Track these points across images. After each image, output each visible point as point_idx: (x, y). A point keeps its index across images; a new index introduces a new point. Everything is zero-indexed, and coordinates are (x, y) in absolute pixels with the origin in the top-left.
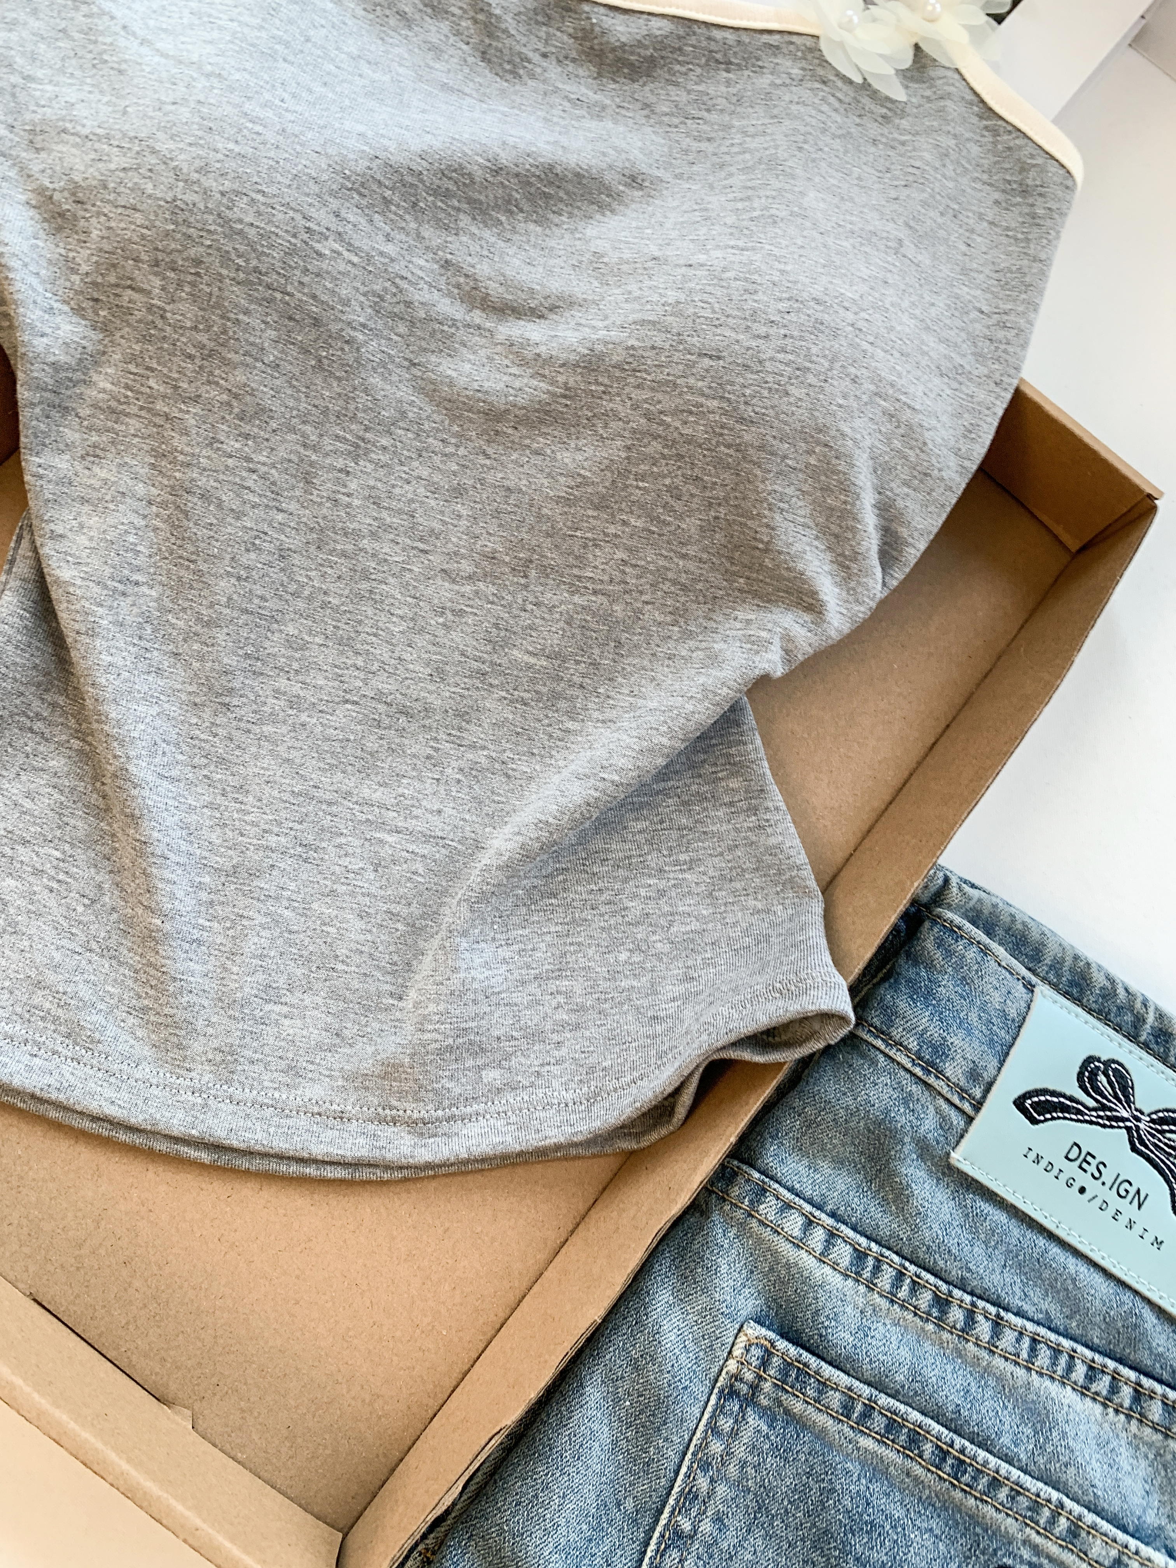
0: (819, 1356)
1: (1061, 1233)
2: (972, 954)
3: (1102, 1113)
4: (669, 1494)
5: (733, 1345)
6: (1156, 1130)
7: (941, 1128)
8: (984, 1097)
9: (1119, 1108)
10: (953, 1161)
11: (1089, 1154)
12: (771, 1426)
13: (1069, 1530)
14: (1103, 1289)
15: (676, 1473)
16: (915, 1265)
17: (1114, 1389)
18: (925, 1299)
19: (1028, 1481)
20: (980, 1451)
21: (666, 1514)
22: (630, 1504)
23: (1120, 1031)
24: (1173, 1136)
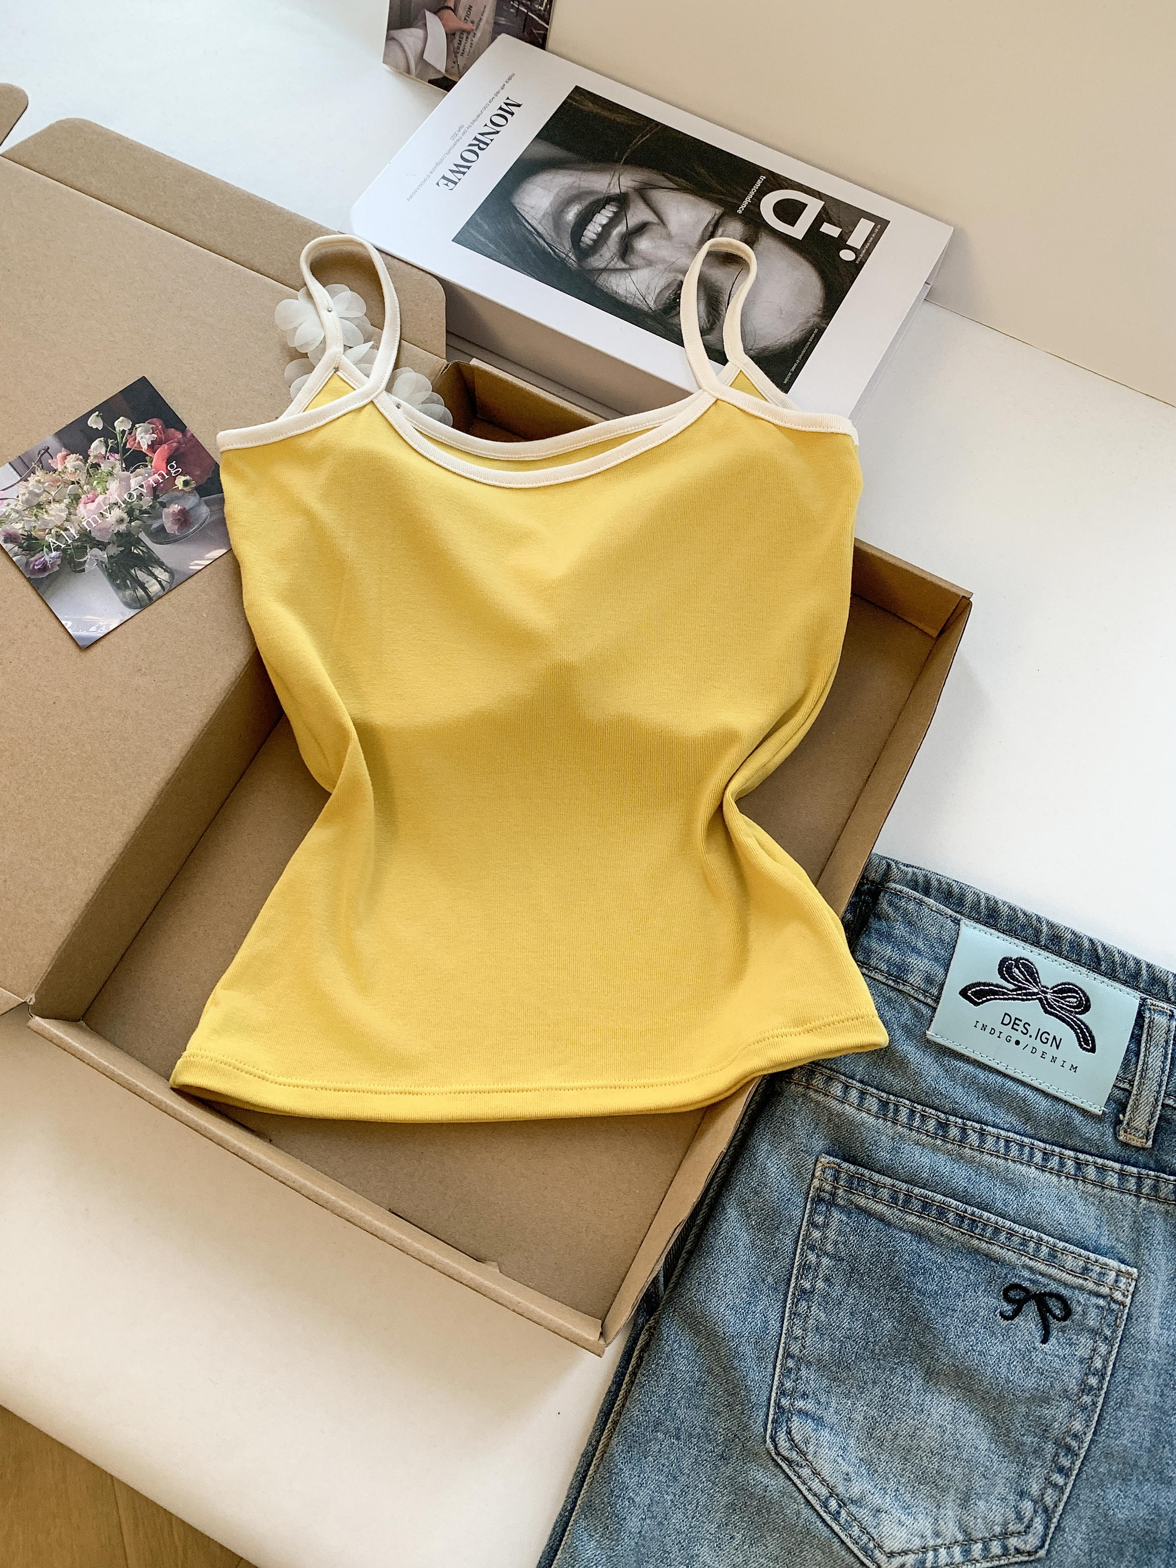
0: (869, 1169)
1: (1010, 1072)
2: (911, 906)
3: (1020, 992)
4: (792, 1268)
5: (815, 1169)
6: (1059, 997)
7: (916, 1017)
8: (940, 993)
9: (1031, 987)
10: (928, 1037)
11: (1016, 1019)
12: (848, 1217)
13: (1049, 1254)
14: (1044, 1104)
15: (795, 1254)
16: (921, 1105)
17: (1062, 1164)
18: (931, 1124)
19: (1016, 1227)
20: (984, 1213)
21: (793, 1280)
22: (770, 1279)
23: (1025, 940)
24: (1071, 1000)
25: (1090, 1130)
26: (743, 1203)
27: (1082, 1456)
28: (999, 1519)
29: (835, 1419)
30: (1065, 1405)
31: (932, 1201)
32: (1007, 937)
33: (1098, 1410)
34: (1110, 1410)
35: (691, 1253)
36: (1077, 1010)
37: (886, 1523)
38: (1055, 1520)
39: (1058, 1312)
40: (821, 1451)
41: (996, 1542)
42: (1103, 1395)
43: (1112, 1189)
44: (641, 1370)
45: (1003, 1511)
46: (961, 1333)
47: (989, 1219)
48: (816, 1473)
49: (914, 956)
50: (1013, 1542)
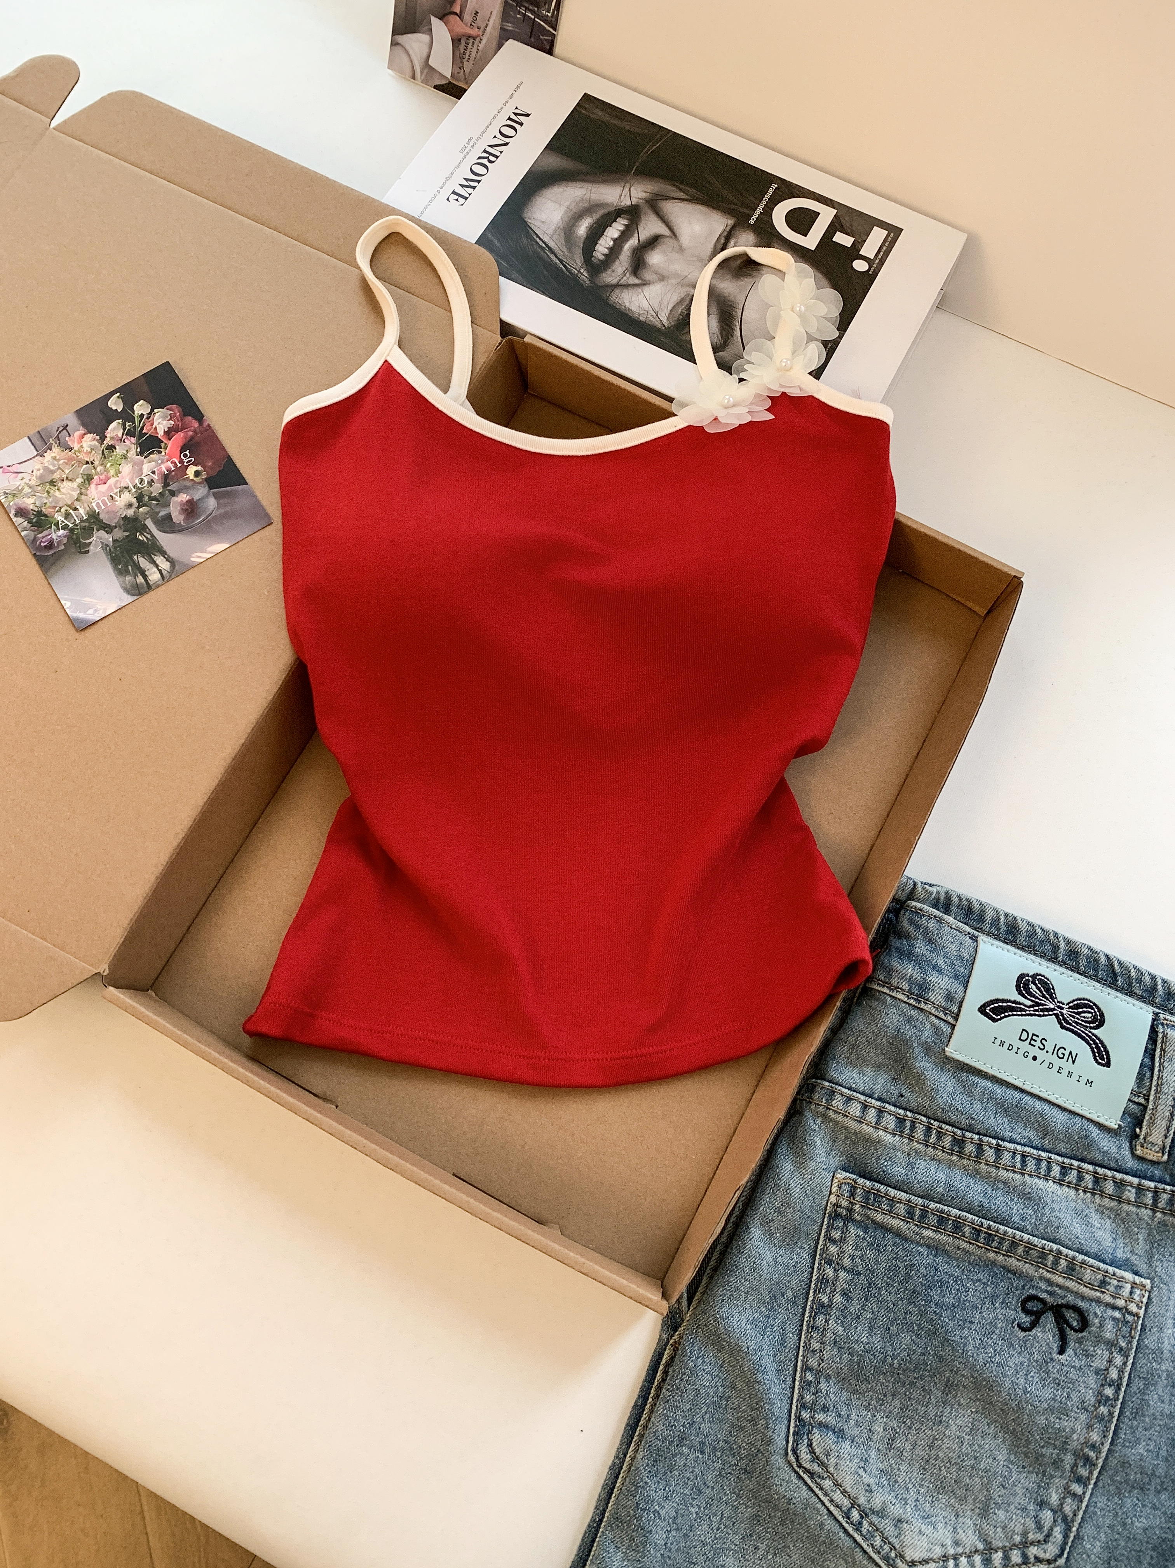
0: (885, 1184)
1: (1026, 1087)
2: (931, 924)
3: (1037, 1008)
5: (831, 1186)
6: (1074, 1012)
7: (936, 1034)
8: (959, 1009)
9: (1047, 1002)
10: (947, 1054)
11: (1033, 1035)
12: (865, 1232)
13: (1068, 1266)
14: (1061, 1117)
16: (937, 1121)
17: (1080, 1178)
18: (948, 1141)
19: (1035, 1240)
20: (999, 1226)
21: (811, 1294)
22: (789, 1293)
23: (1043, 956)
24: (1086, 1015)
25: (1106, 1143)
26: (767, 1223)
27: (1100, 1465)
28: (1019, 1529)
29: (856, 1431)
30: (1083, 1417)
31: (949, 1215)
32: (1024, 954)
33: (1115, 1420)
34: (1126, 1420)
35: (715, 1269)
36: (1092, 1025)
37: (907, 1533)
38: (1074, 1529)
39: (1075, 1324)
40: (842, 1462)
41: (1016, 1551)
42: (1119, 1406)
43: (1129, 1203)
44: (666, 1386)
45: (1023, 1521)
46: (979, 1344)
47: (1005, 1233)
48: (837, 1485)
49: (935, 974)
50: (1033, 1551)
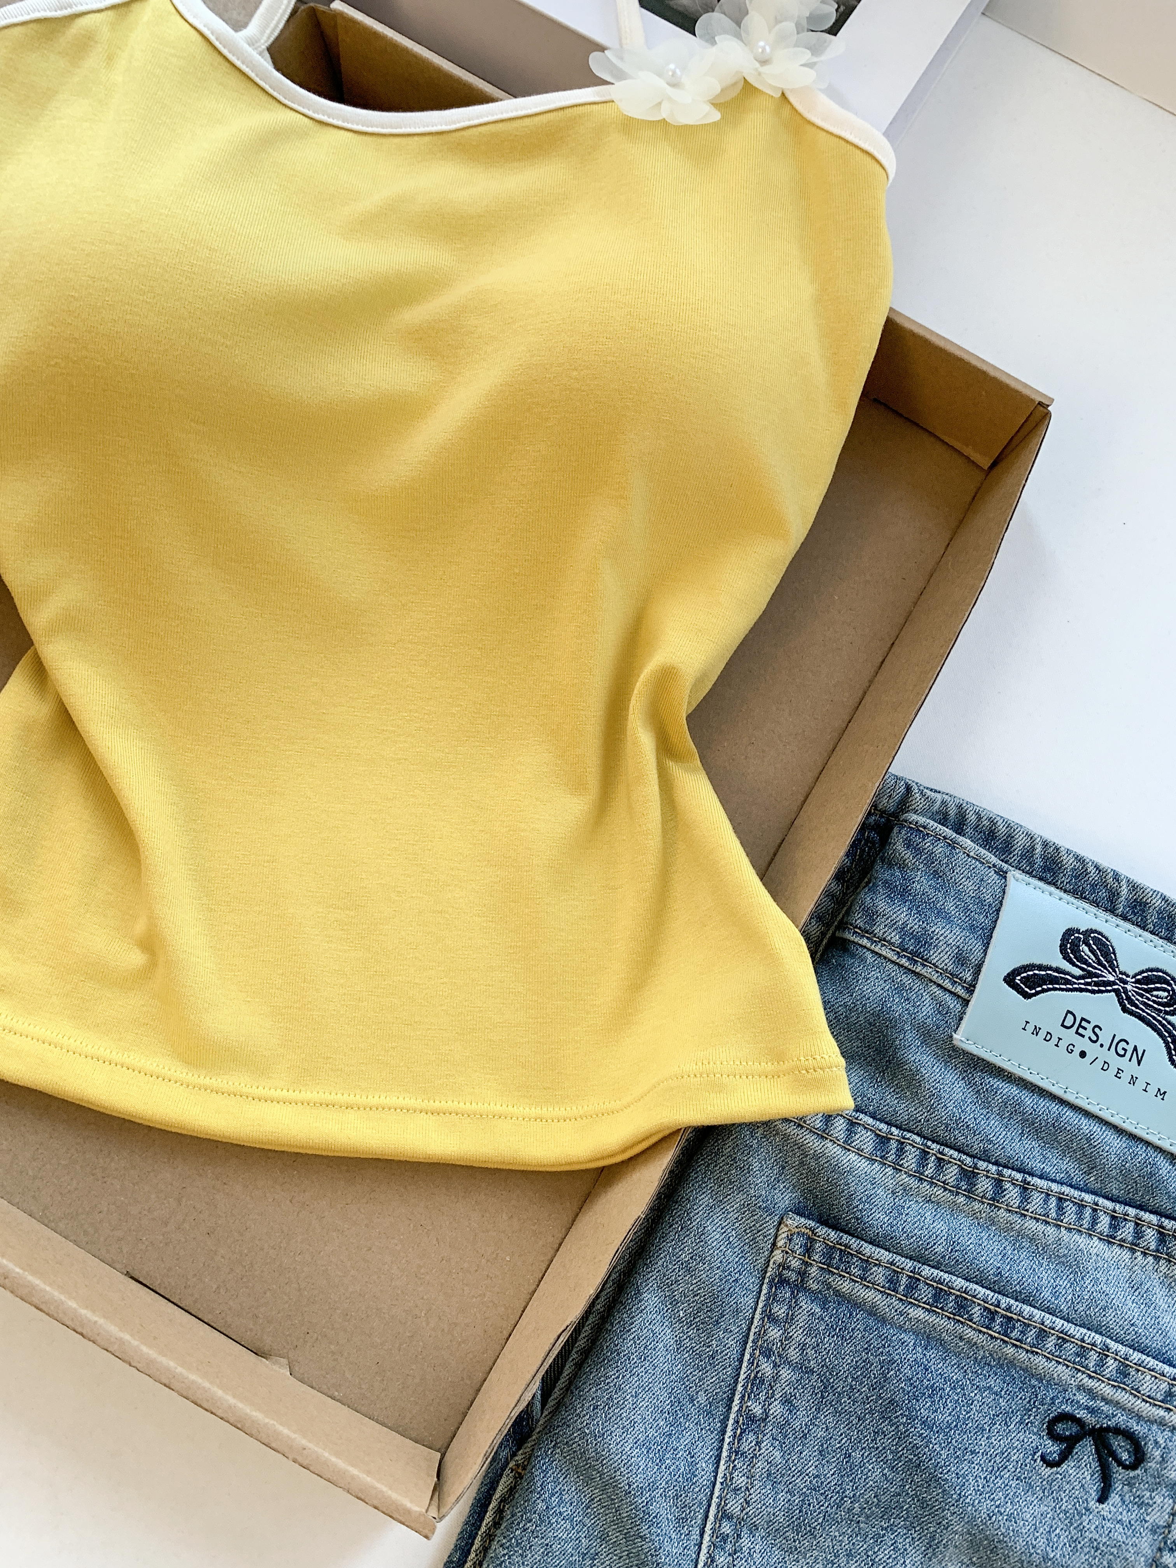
0: (858, 1237)
1: (1070, 1097)
2: (940, 849)
3: (1089, 980)
4: (736, 1382)
5: (776, 1237)
6: (1143, 989)
7: (939, 1013)
8: (976, 977)
9: (1105, 973)
10: (954, 1042)
11: (1083, 1019)
12: (824, 1308)
13: (1119, 1370)
14: (1117, 1145)
15: (741, 1361)
16: (938, 1143)
17: (1139, 1234)
18: (951, 1174)
19: (1072, 1329)
20: (1025, 1306)
21: (737, 1401)
22: (702, 1398)
23: (1097, 904)
24: (1160, 993)
26: (667, 1285)
31: (949, 1288)
32: (1072, 900)
35: (586, 1353)
39: (1125, 1456)
46: (983, 1486)
47: (1032, 1317)
49: (941, 922)
